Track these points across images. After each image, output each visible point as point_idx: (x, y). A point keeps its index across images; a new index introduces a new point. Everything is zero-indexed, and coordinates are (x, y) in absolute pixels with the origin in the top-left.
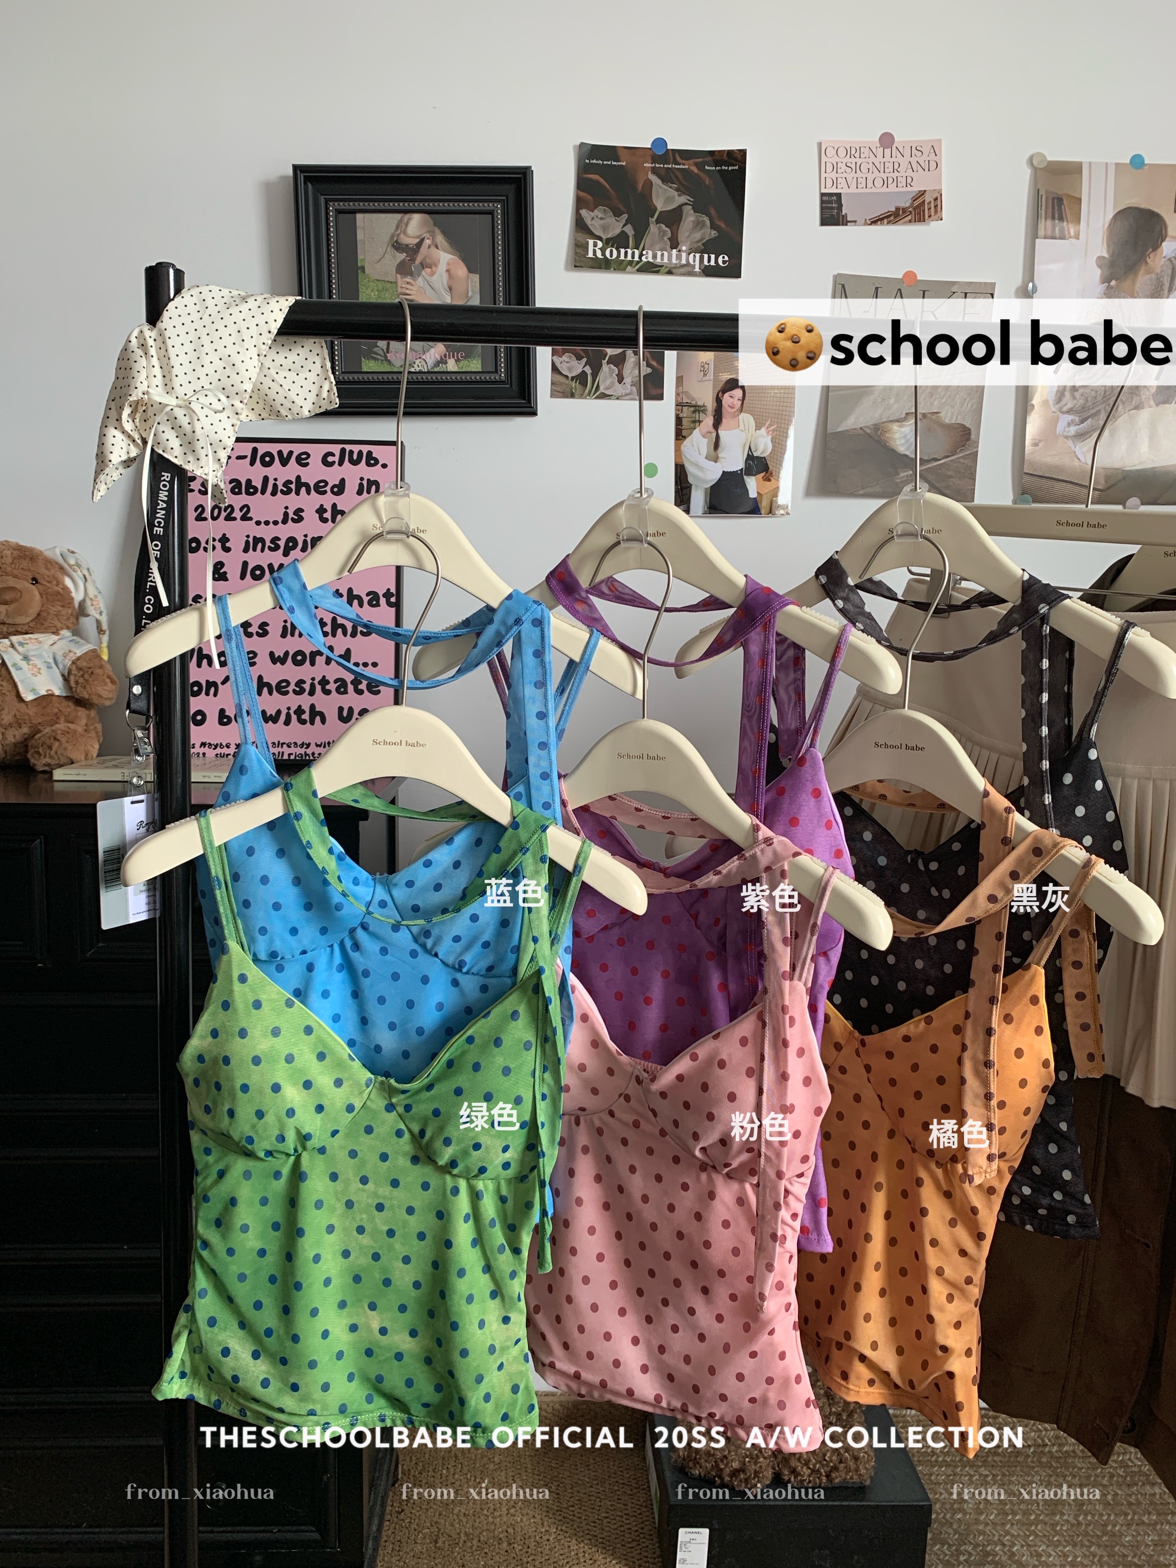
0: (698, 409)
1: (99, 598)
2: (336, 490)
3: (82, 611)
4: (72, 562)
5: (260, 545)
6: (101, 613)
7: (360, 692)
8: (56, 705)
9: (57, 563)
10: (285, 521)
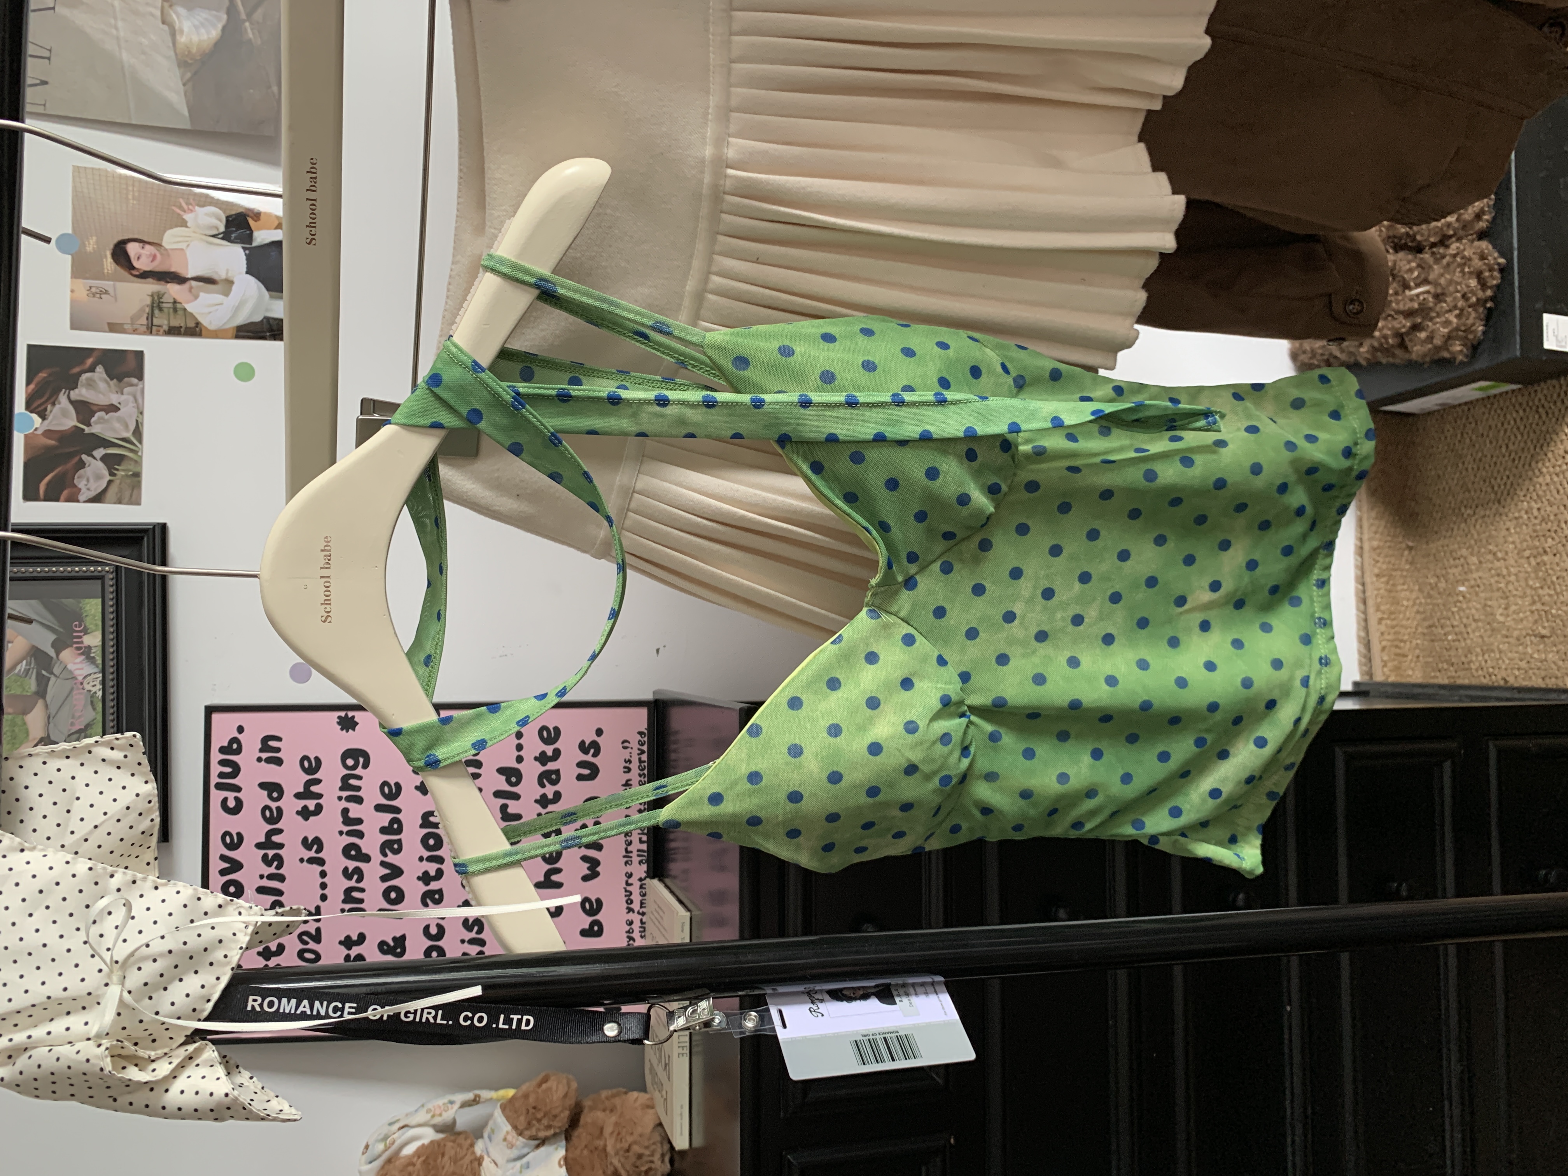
0: (157, 303)
1: (430, 1106)
2: (275, 795)
3: (448, 1129)
4: (381, 1147)
5: (355, 894)
6: (452, 1102)
7: (557, 753)
8: (578, 1152)
9: (383, 1167)
10: (321, 862)
